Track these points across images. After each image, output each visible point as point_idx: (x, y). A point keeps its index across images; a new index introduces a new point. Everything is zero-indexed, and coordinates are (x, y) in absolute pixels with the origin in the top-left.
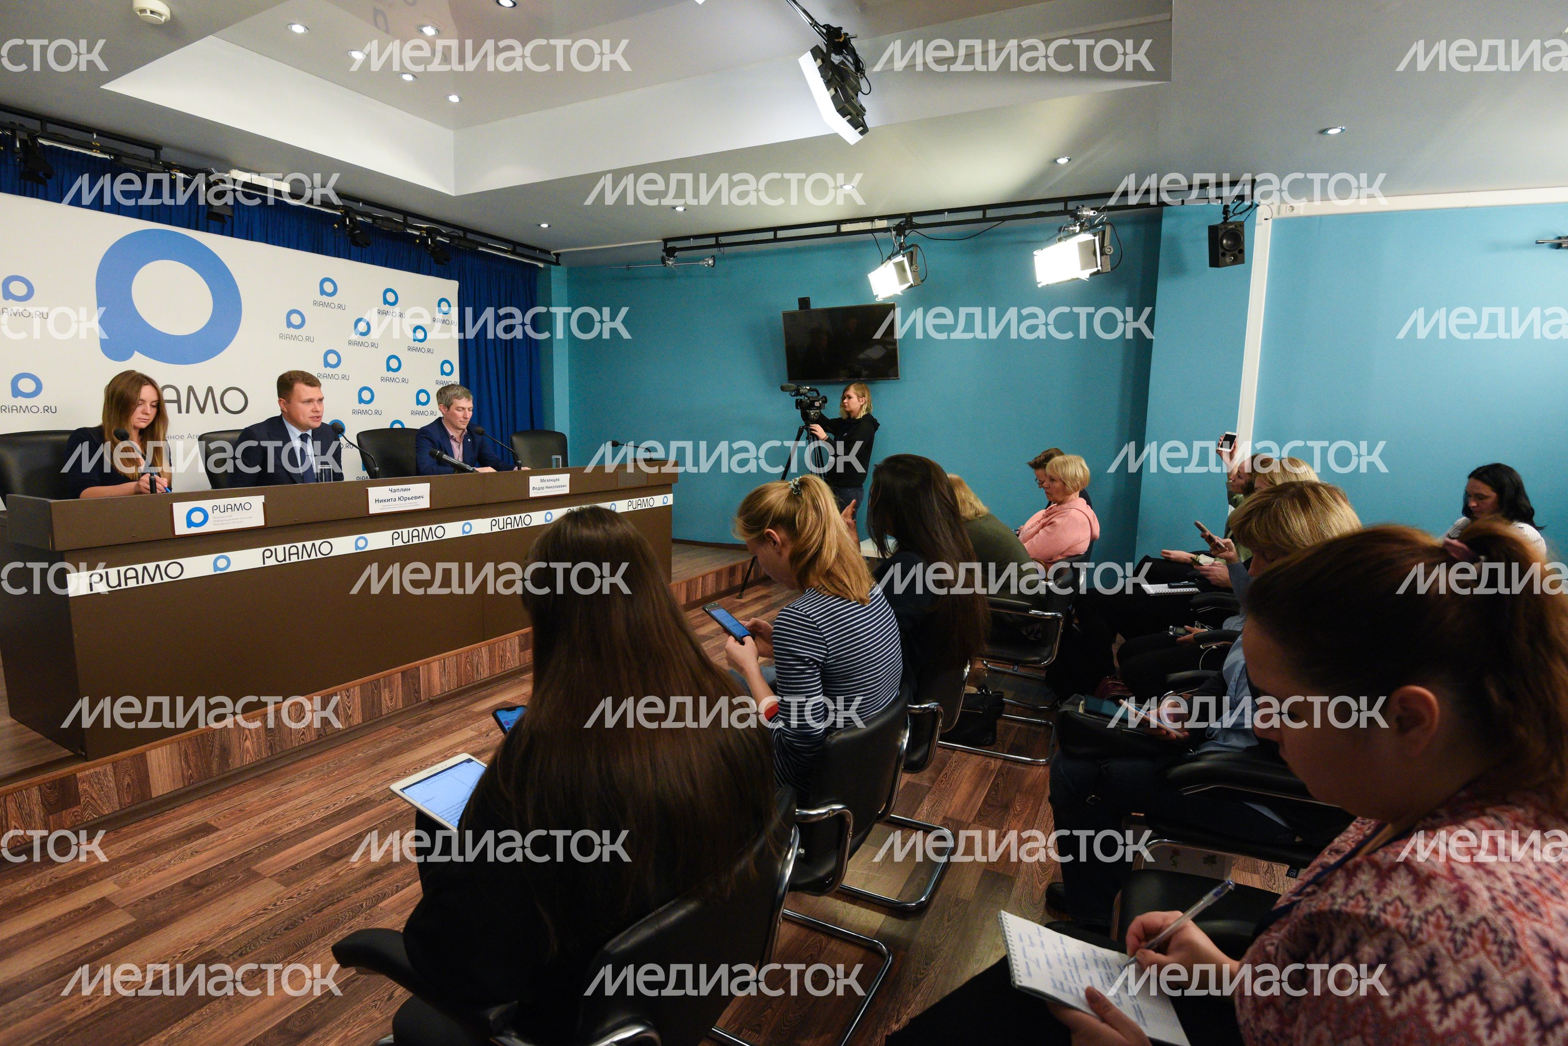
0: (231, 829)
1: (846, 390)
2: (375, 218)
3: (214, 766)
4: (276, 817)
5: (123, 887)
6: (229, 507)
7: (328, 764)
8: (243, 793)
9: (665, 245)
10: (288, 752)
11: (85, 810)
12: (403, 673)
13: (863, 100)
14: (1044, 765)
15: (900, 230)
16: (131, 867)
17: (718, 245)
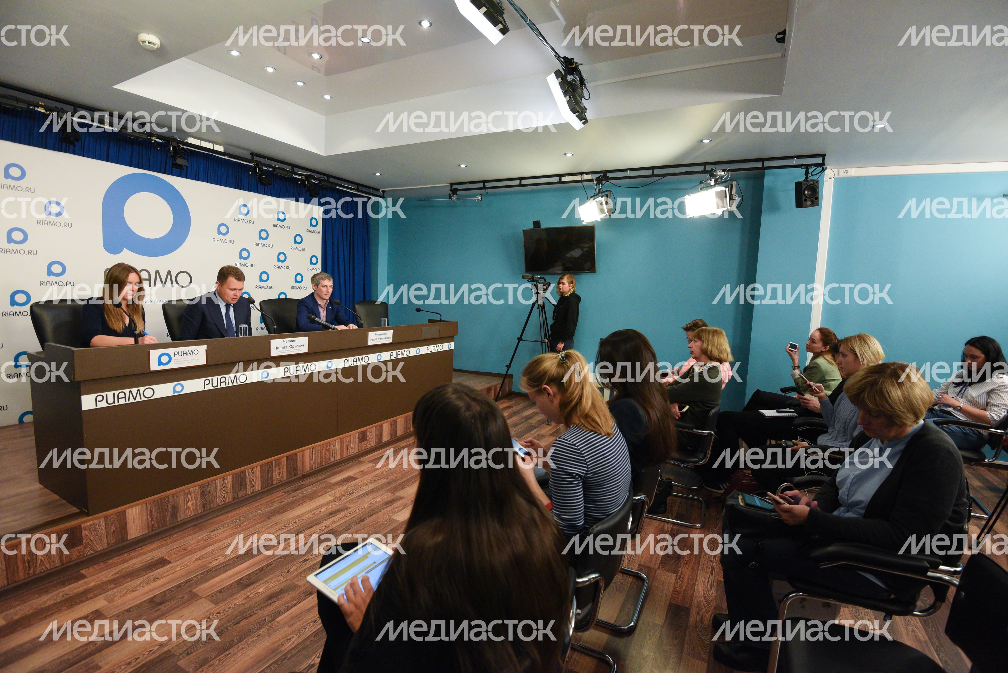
0: (178, 563)
1: (561, 278)
2: (274, 168)
3: (168, 519)
4: (208, 554)
5: (110, 602)
6: (185, 352)
7: (240, 517)
8: (185, 537)
9: (451, 187)
10: (214, 509)
11: (86, 548)
12: (287, 457)
13: (584, 102)
14: (700, 528)
15: (599, 181)
16: (115, 588)
17: (484, 188)
